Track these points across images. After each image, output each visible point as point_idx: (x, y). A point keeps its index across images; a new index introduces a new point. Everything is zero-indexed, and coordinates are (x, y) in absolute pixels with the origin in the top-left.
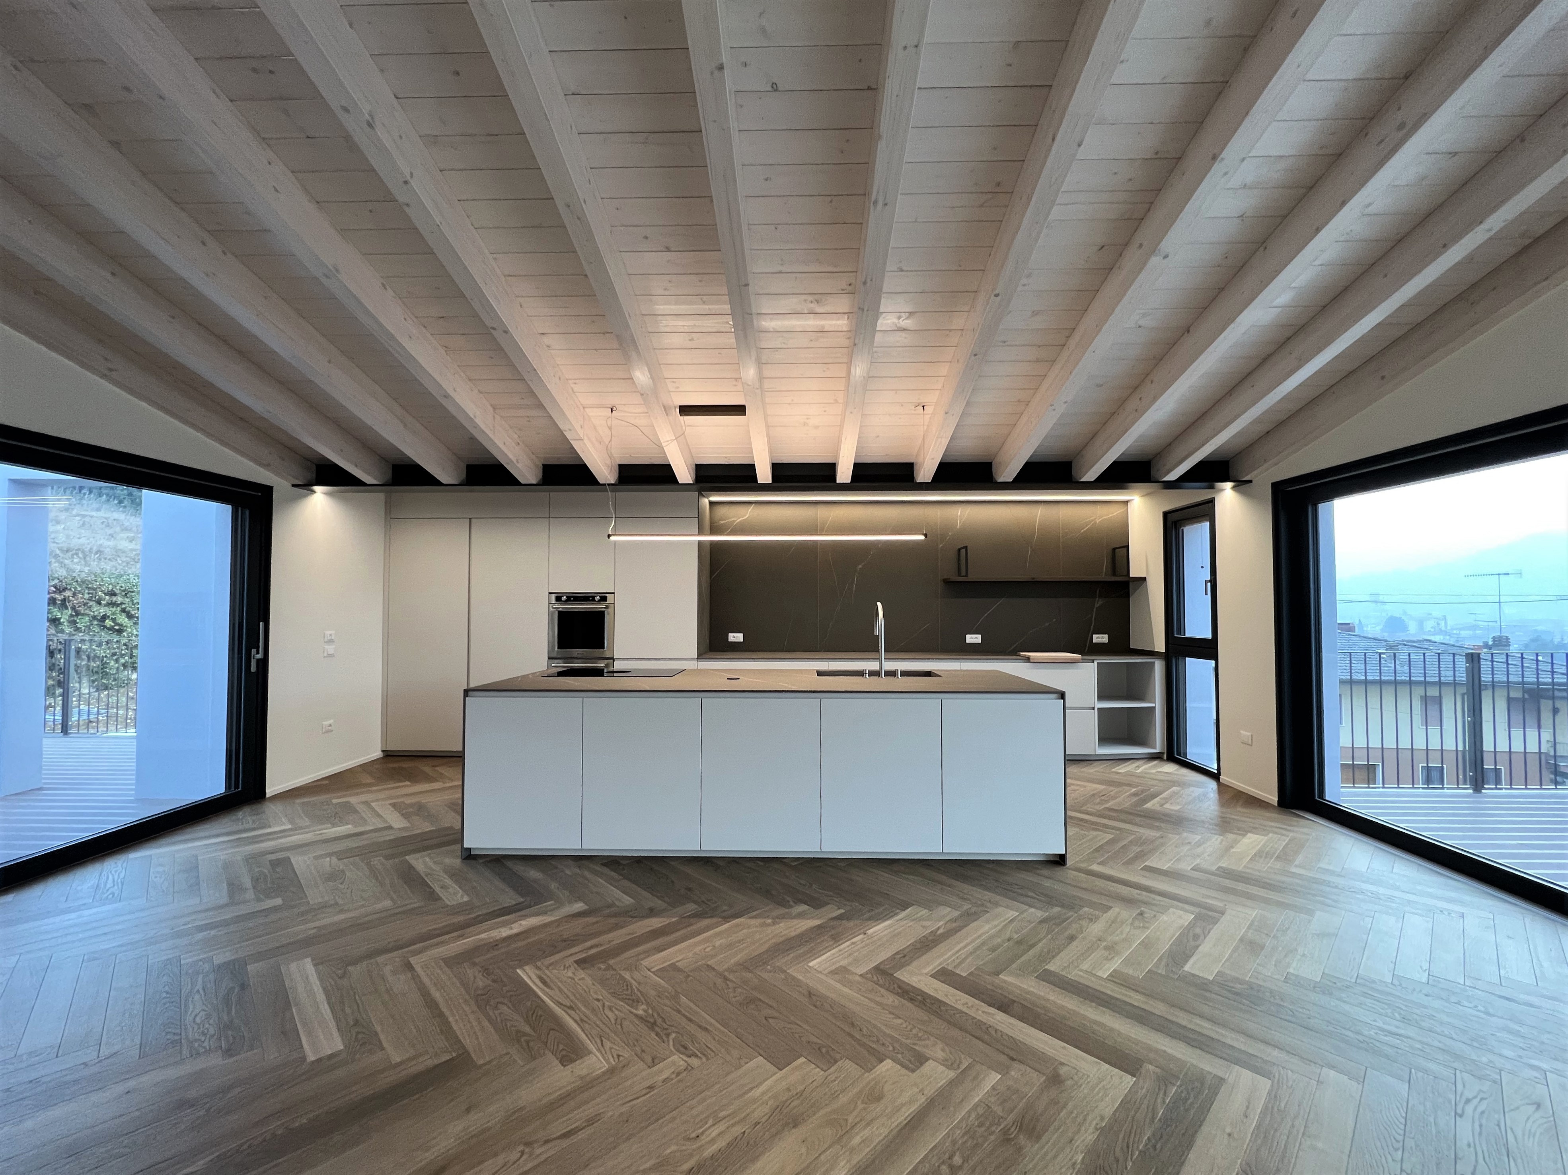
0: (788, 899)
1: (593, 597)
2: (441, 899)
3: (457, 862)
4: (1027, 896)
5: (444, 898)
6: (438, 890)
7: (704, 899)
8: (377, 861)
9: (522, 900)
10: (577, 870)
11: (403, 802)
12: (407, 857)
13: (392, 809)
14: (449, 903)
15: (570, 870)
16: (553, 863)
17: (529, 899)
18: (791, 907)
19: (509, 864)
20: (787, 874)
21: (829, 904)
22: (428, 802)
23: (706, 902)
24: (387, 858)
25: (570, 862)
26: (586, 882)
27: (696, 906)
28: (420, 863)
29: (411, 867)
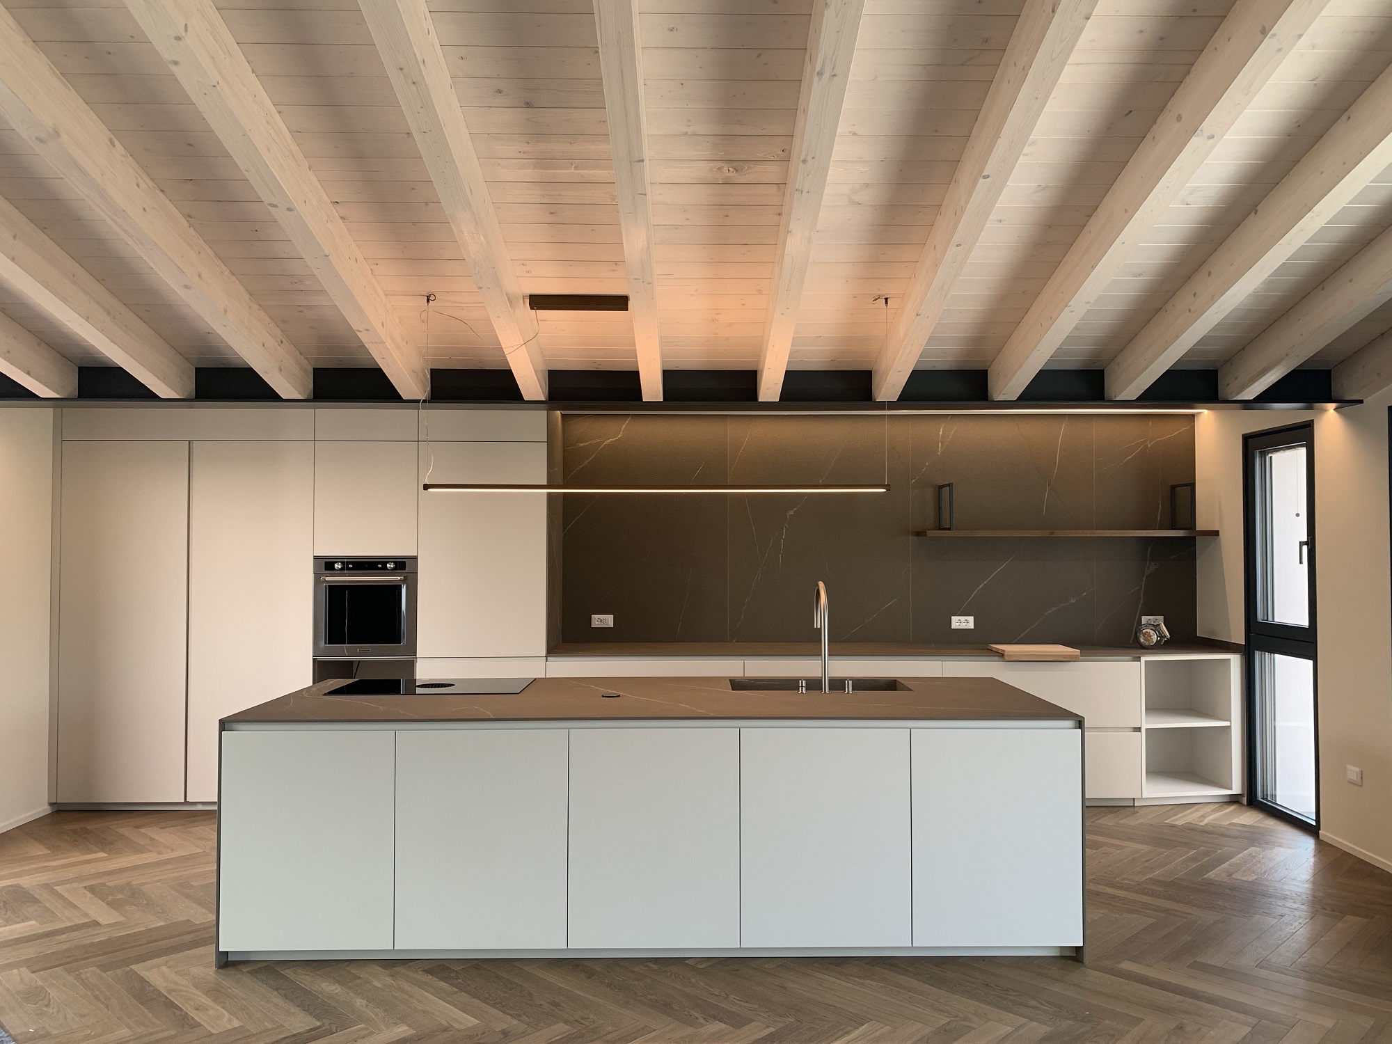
0: (696, 1015)
1: (384, 564)
2: (199, 1025)
3: (208, 971)
4: (1027, 1006)
5: (206, 1025)
6: (192, 1013)
7: (577, 1018)
8: (90, 972)
9: (318, 1024)
10: (389, 981)
11: (103, 884)
12: (133, 967)
13: (89, 894)
14: (214, 1032)
15: (380, 980)
16: (353, 971)
17: (327, 1022)
18: (702, 1026)
19: (288, 973)
20: (693, 980)
21: (753, 1021)
22: (144, 884)
23: (580, 1020)
24: (104, 968)
25: (377, 969)
26: (405, 996)
27: (568, 1027)
28: (157, 974)
29: (143, 980)
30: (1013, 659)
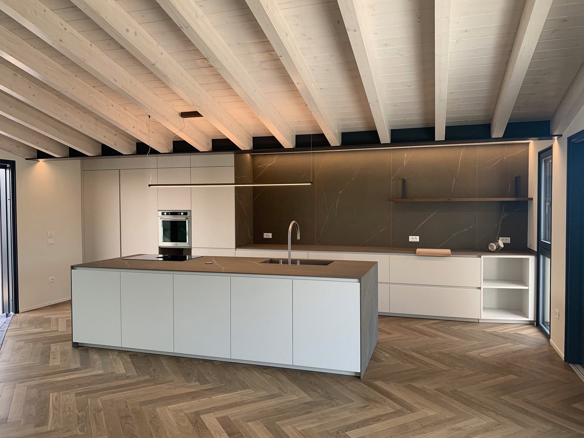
1: (180, 213)
3: (70, 348)
5: (50, 363)
8: (38, 345)
9: (80, 367)
12: (52, 344)
16: (109, 353)
18: (192, 382)
23: (155, 375)
24: (44, 344)
25: (116, 353)
28: (55, 347)
29: (49, 349)
30: (420, 255)
